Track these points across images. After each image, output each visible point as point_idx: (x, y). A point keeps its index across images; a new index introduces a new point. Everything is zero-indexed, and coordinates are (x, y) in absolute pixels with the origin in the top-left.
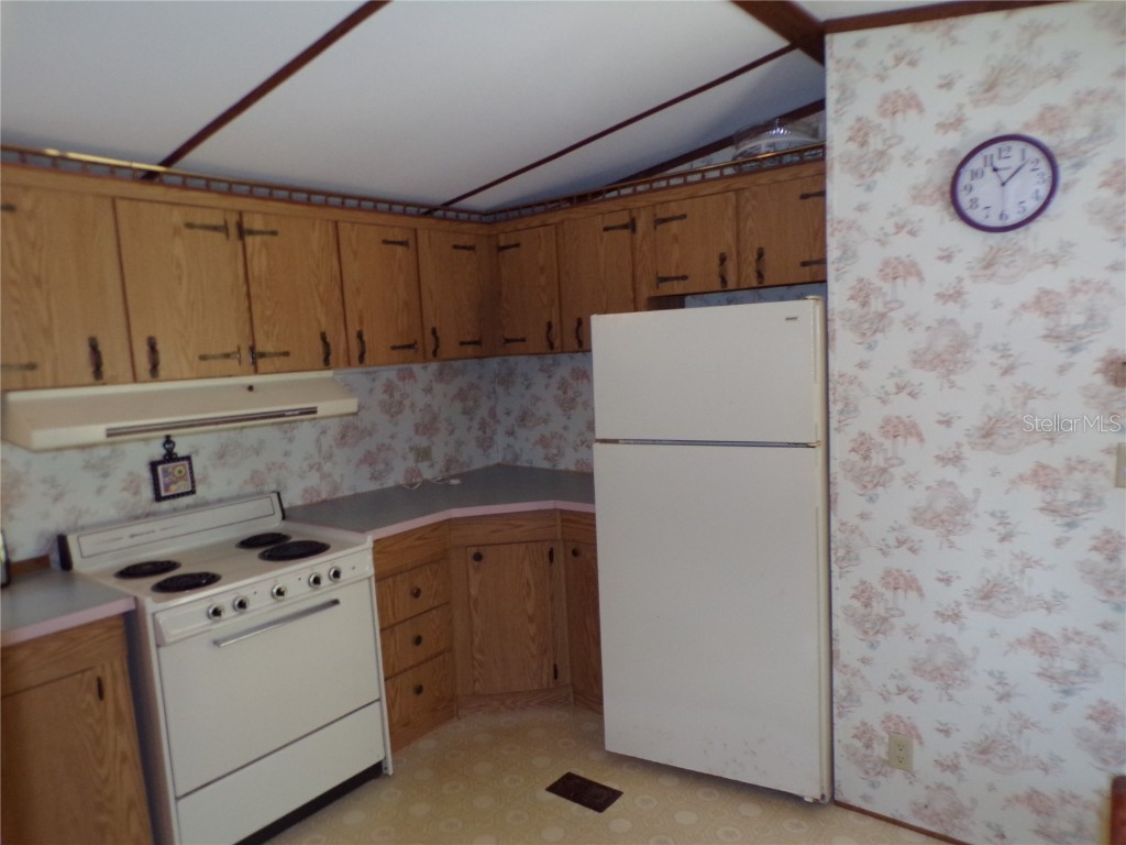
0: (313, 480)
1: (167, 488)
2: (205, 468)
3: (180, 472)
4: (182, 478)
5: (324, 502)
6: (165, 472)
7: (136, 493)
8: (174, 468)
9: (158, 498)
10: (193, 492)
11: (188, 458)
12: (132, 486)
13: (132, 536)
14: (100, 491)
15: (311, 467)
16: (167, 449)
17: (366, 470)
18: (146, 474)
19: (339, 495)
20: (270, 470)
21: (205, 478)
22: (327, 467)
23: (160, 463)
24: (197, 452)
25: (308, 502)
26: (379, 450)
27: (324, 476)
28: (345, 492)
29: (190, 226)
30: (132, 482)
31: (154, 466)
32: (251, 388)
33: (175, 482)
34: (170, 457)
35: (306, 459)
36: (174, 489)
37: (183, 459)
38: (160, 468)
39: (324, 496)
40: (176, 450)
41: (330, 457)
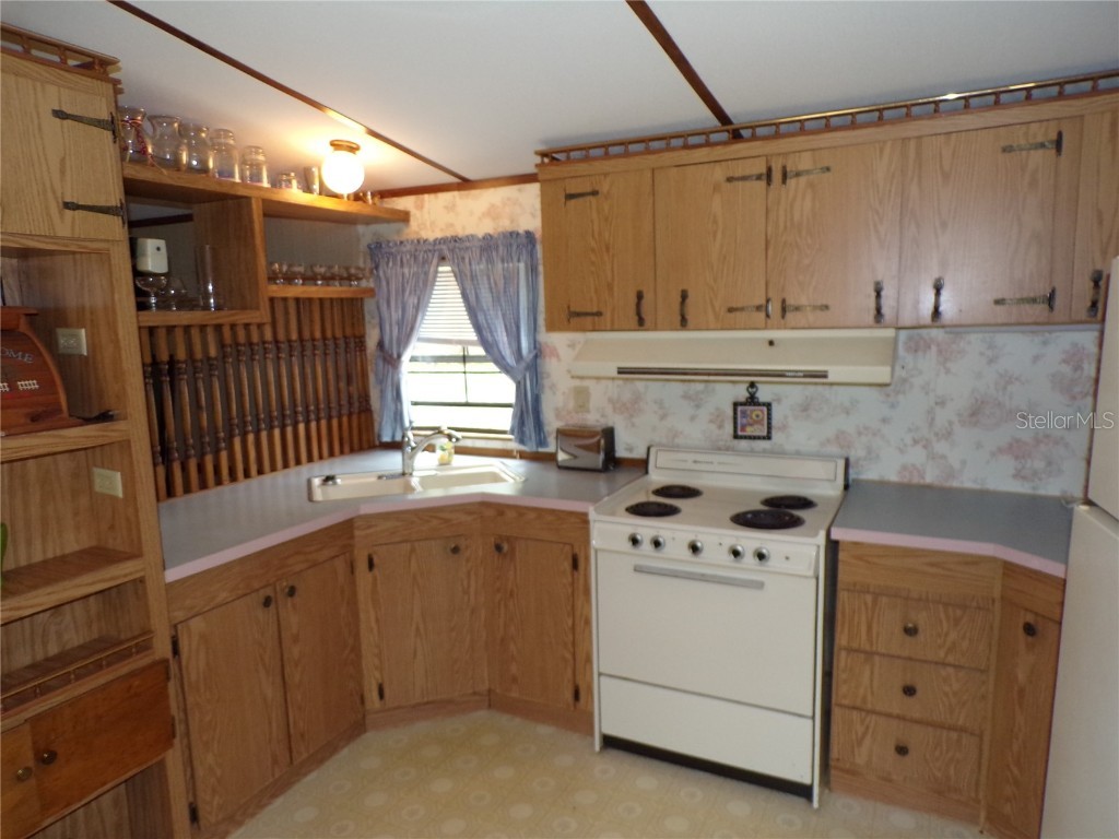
0: (917, 456)
1: (743, 429)
2: (786, 417)
3: (757, 416)
4: (759, 422)
5: (929, 487)
6: (743, 413)
7: (720, 427)
8: (752, 411)
9: (736, 437)
10: (768, 437)
11: (768, 405)
12: (717, 419)
13: (695, 462)
14: (693, 418)
15: (916, 442)
16: (750, 393)
17: (1008, 464)
18: (730, 412)
19: (955, 484)
20: (860, 434)
21: (784, 428)
22: (941, 447)
23: (742, 404)
24: (779, 400)
25: (906, 480)
26: (1038, 441)
27: (932, 456)
28: (967, 481)
29: (730, 180)
30: (718, 416)
31: (736, 405)
32: (771, 343)
33: (751, 425)
34: (752, 400)
35: (910, 430)
36: (749, 431)
37: (764, 404)
38: (739, 408)
39: (929, 479)
40: (758, 395)
41: (948, 435)
